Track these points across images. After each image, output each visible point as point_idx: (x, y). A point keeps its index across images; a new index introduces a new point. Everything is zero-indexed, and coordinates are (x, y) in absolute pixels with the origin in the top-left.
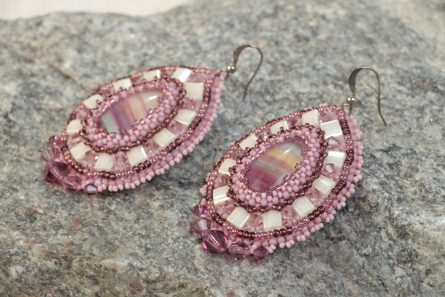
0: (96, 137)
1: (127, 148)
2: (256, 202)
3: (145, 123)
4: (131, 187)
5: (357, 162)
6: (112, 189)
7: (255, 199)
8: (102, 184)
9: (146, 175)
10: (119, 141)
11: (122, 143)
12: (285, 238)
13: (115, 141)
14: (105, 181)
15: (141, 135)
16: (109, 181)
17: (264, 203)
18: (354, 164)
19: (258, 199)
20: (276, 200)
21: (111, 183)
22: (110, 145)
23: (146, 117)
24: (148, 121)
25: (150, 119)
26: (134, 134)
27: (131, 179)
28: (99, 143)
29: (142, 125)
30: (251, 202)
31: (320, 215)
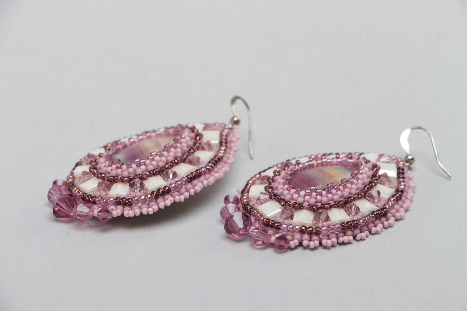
0: (109, 169)
1: (144, 176)
2: (292, 199)
4: (148, 213)
5: (404, 203)
6: (128, 214)
7: (292, 196)
8: (117, 209)
9: (165, 200)
10: (135, 170)
11: (139, 171)
12: (311, 238)
13: (131, 170)
14: (120, 207)
15: (158, 166)
16: (124, 207)
17: (300, 200)
18: (400, 202)
19: (295, 196)
20: (313, 201)
21: (127, 208)
22: (125, 174)
23: (164, 150)
24: (165, 154)
26: (152, 164)
27: (148, 205)
28: (113, 173)
29: (159, 156)
30: (288, 197)
31: (352, 229)
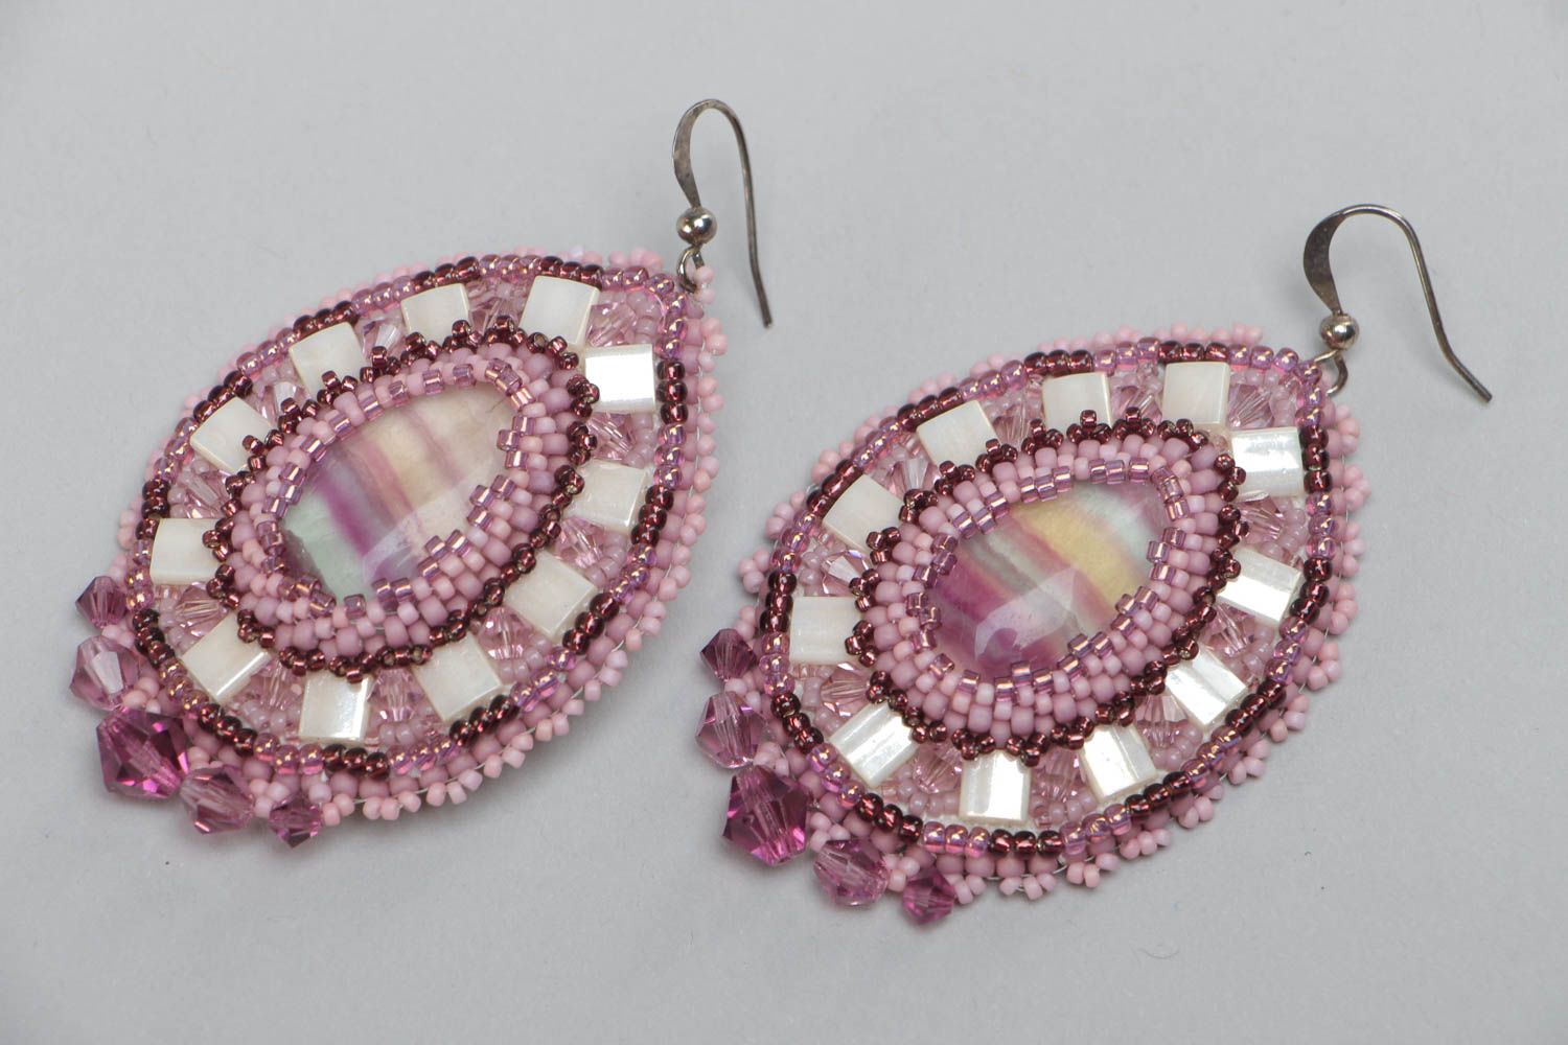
0: (285, 611)
1: (416, 654)
3: (468, 544)
4: (449, 799)
6: (378, 811)
7: (950, 698)
8: (334, 794)
9: (503, 746)
10: (379, 626)
11: (395, 632)
13: (364, 626)
14: (345, 783)
15: (459, 595)
16: (359, 782)
19: (961, 700)
20: (1023, 720)
21: (372, 789)
22: (348, 642)
23: (470, 519)
24: (478, 536)
25: (484, 526)
26: (434, 593)
27: (447, 769)
28: (303, 636)
29: (459, 554)
